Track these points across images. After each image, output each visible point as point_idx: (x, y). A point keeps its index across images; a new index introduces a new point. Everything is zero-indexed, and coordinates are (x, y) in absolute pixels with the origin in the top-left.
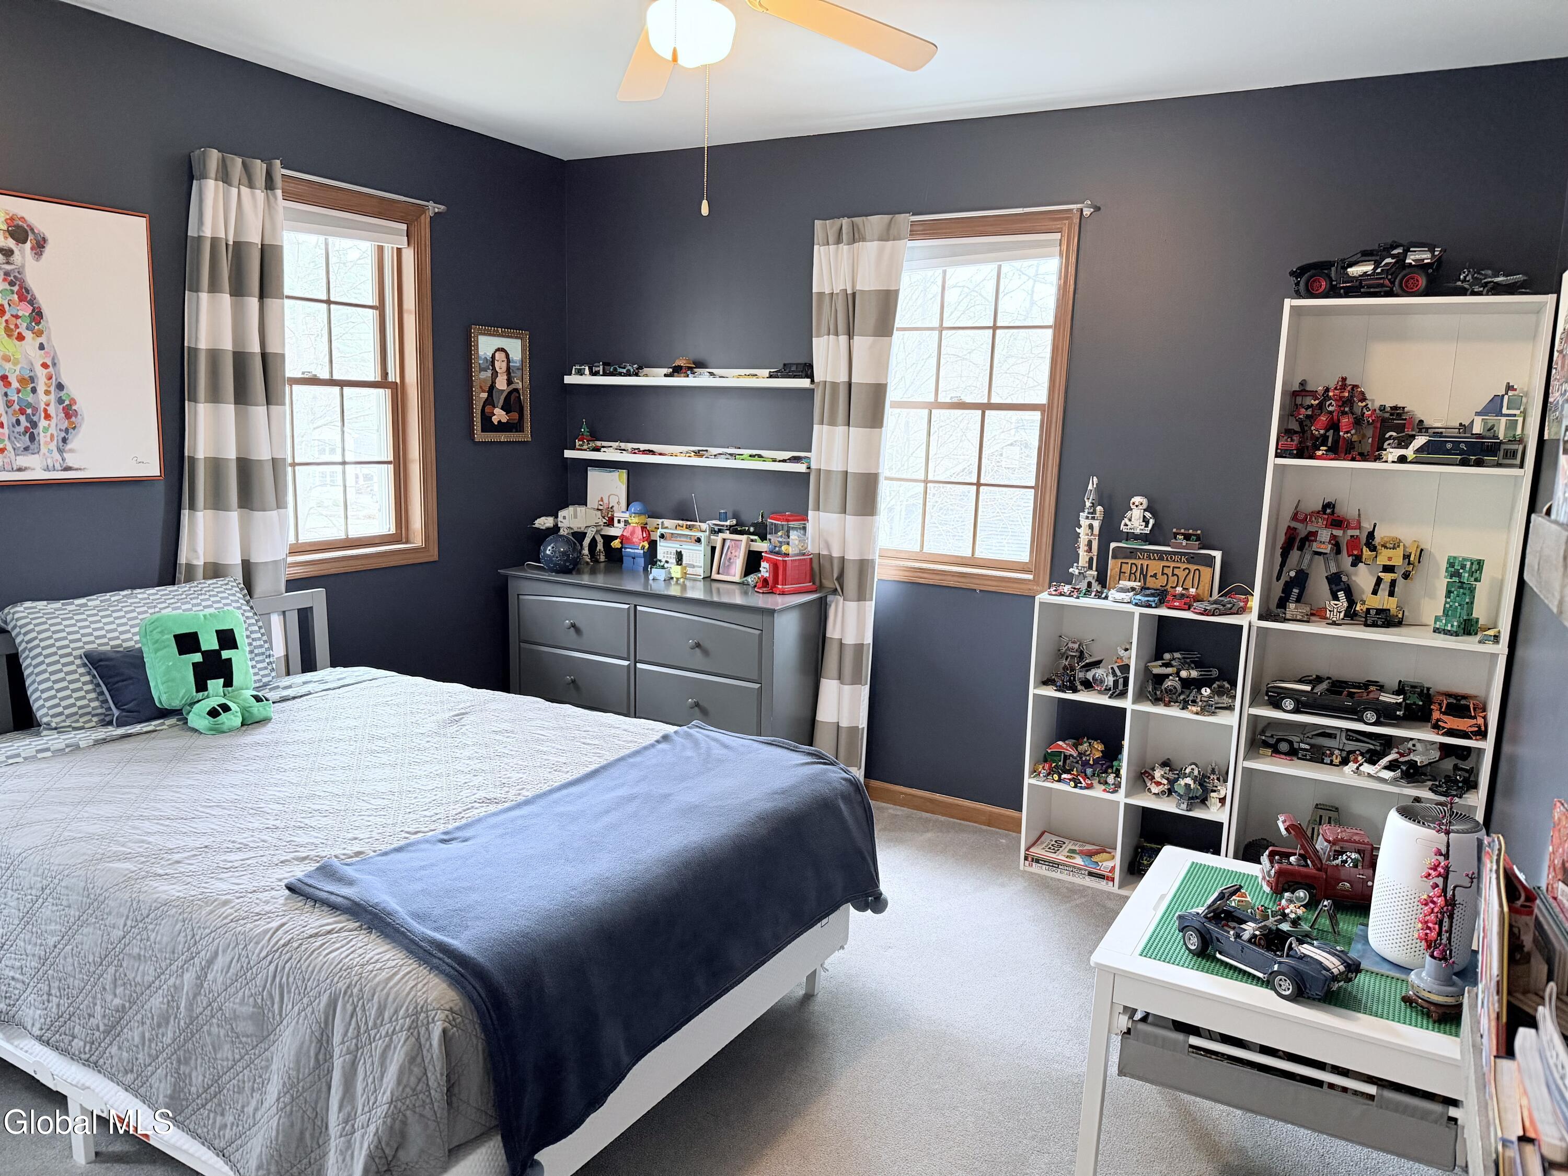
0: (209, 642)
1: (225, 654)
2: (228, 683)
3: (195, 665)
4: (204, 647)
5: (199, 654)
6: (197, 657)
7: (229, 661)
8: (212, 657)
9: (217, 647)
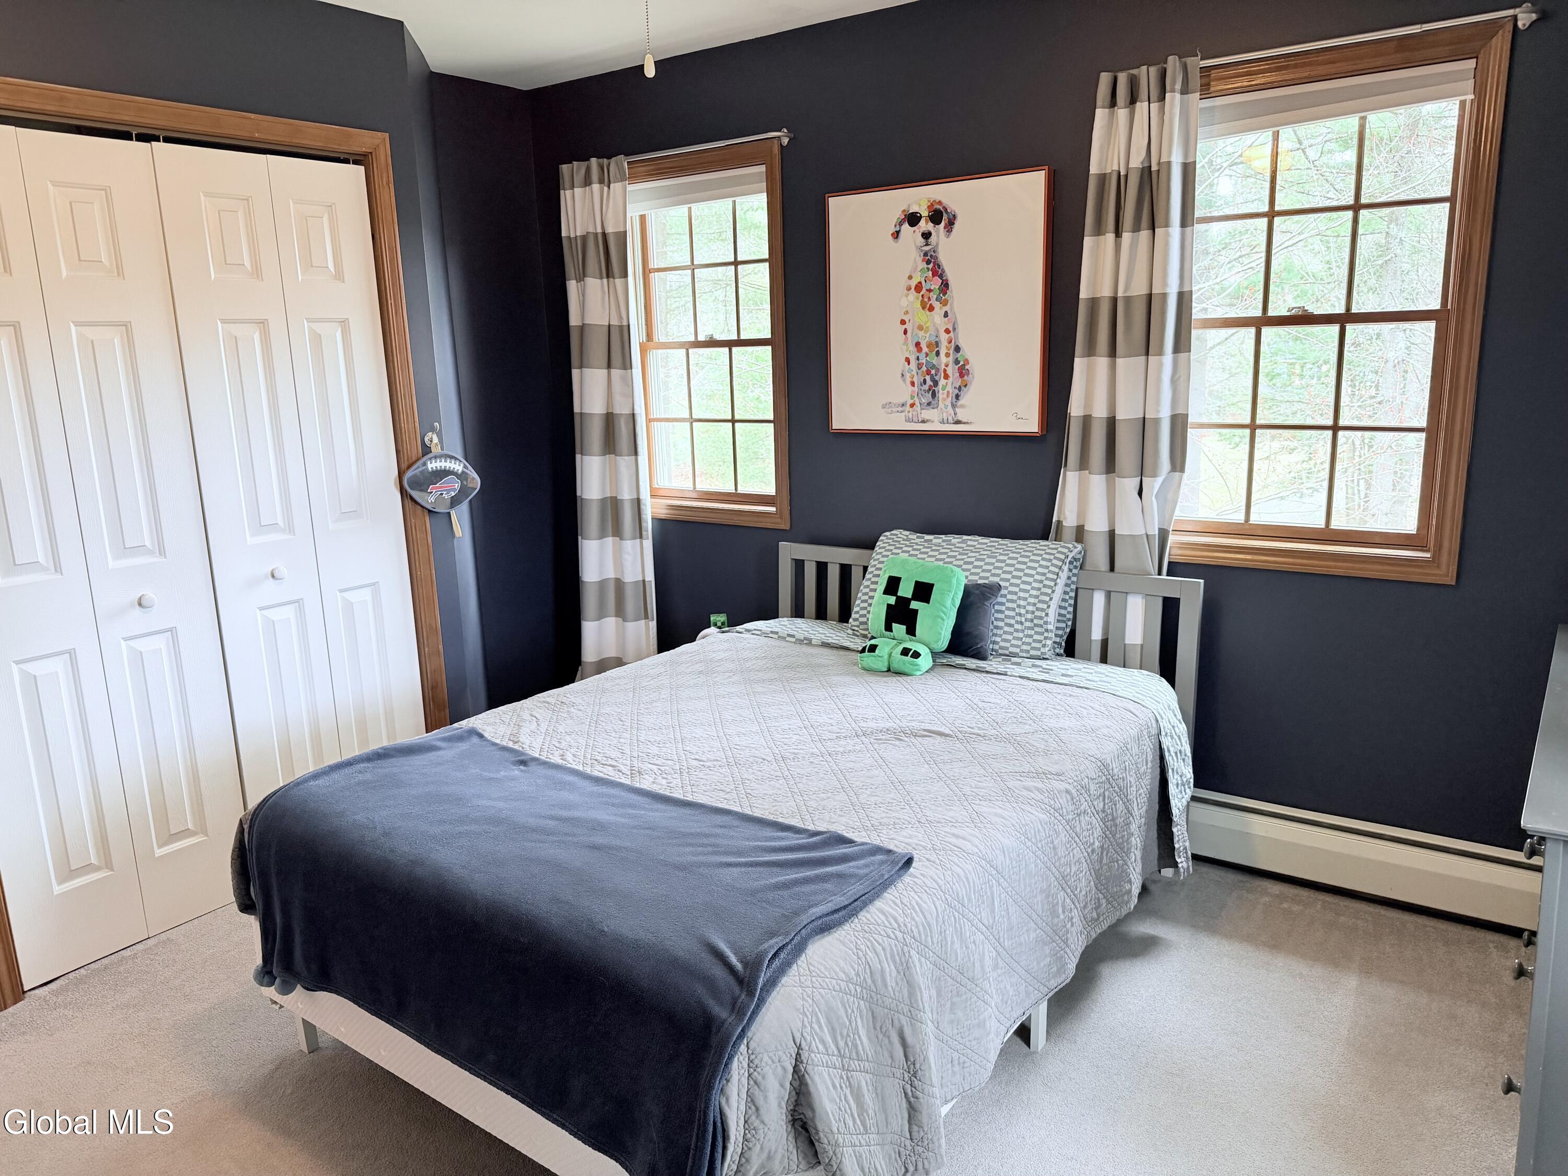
0: (906, 590)
1: (914, 605)
2: (911, 631)
3: (889, 606)
4: (900, 593)
5: (894, 598)
6: (892, 600)
7: (916, 612)
8: (903, 602)
9: (910, 597)
